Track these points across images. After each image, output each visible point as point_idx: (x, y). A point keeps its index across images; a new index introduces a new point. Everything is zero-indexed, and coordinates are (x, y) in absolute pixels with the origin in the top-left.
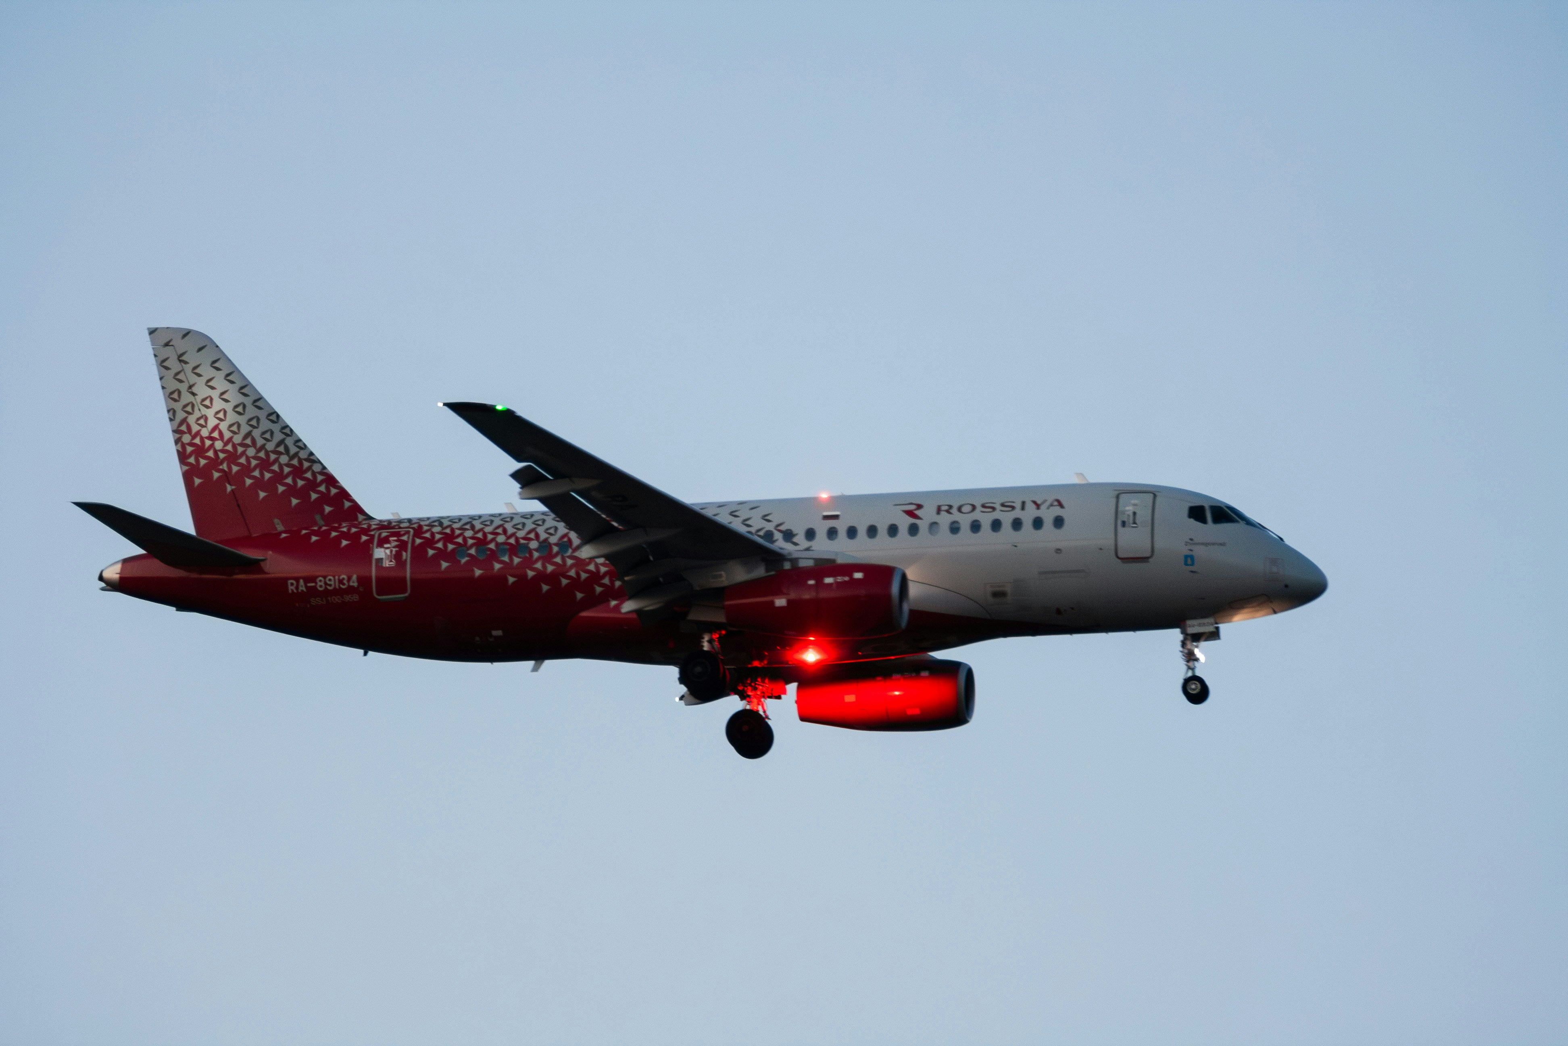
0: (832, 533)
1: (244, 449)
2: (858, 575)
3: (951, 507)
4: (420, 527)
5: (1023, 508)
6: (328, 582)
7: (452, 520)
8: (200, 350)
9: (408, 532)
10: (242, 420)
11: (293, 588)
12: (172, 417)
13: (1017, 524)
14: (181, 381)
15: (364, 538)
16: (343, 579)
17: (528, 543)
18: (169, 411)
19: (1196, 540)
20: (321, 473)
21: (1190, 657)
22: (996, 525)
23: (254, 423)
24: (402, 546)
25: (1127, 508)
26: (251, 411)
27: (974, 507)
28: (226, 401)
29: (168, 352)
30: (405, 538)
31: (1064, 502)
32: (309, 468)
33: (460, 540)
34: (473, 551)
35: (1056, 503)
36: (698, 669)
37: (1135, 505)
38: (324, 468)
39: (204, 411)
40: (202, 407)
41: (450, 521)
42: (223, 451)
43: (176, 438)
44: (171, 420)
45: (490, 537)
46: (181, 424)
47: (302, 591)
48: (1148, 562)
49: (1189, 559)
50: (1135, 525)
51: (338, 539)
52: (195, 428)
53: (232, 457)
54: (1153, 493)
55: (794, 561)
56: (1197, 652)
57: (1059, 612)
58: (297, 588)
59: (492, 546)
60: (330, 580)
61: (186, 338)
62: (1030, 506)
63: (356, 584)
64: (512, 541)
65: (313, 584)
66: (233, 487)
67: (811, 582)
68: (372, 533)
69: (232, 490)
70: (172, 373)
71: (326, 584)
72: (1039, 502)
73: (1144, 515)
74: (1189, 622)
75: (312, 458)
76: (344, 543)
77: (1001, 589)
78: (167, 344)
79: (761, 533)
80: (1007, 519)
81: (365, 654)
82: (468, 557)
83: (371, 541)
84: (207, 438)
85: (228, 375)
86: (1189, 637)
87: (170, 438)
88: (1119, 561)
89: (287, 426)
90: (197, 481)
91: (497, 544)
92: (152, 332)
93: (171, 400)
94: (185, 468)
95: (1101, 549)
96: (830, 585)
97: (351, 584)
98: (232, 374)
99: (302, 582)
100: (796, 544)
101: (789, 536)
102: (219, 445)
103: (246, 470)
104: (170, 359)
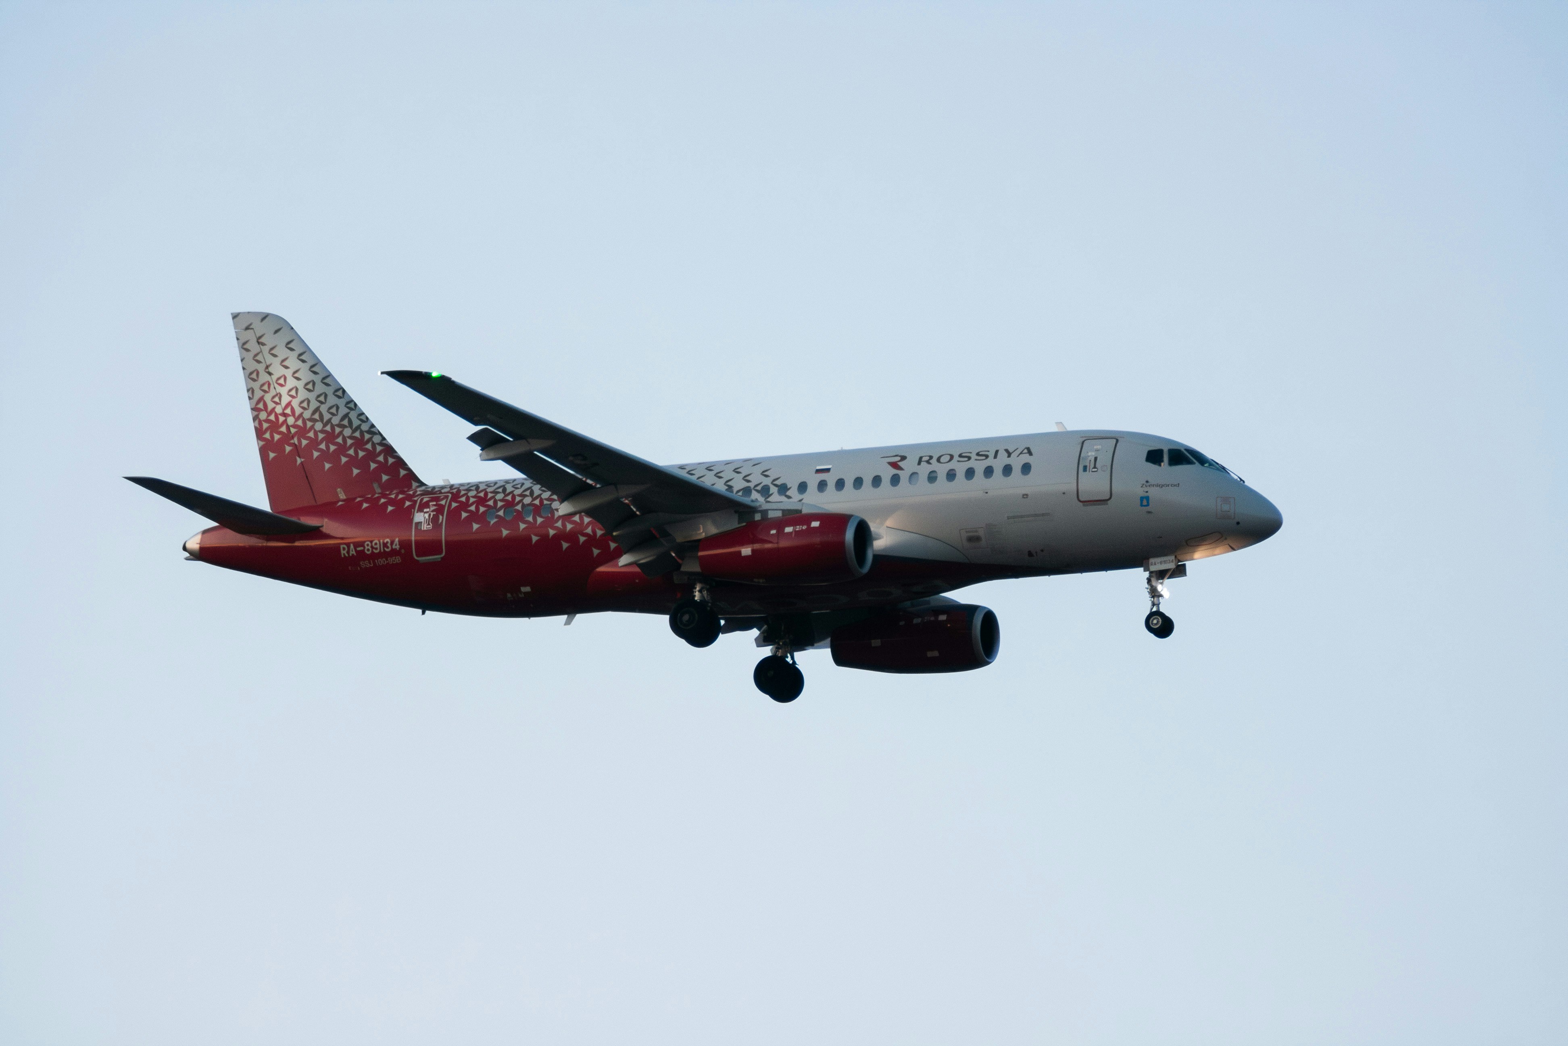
0: (822, 485)
1: (313, 423)
2: (815, 524)
3: (931, 457)
4: (459, 491)
5: (995, 457)
6: (375, 547)
7: (488, 485)
8: (276, 332)
9: (447, 497)
10: (312, 396)
11: (345, 552)
12: (251, 396)
13: (989, 472)
14: (259, 362)
15: (408, 503)
16: (387, 542)
17: (551, 504)
18: (248, 390)
19: (1152, 482)
20: (381, 444)
21: (1154, 594)
22: (970, 473)
23: (322, 398)
24: (440, 510)
25: (1090, 454)
26: (320, 388)
27: (952, 457)
28: (298, 379)
29: (250, 335)
30: (443, 502)
31: (1032, 451)
32: (370, 440)
33: (491, 503)
34: (501, 513)
35: (1026, 451)
36: (686, 617)
37: (1097, 450)
38: (384, 439)
39: (279, 389)
40: (276, 386)
41: (487, 485)
42: (294, 426)
43: (254, 415)
44: (250, 398)
45: (518, 499)
46: (258, 402)
47: (353, 555)
48: (1107, 504)
49: (1145, 500)
50: (1096, 470)
51: (385, 505)
52: (271, 406)
53: (302, 432)
54: (1115, 438)
55: (765, 513)
56: (1160, 588)
57: (1030, 554)
58: (348, 552)
59: (519, 507)
60: (376, 544)
61: (264, 322)
62: (1002, 455)
63: (398, 547)
64: (537, 502)
65: (362, 548)
66: (303, 460)
67: (773, 532)
68: (415, 499)
69: (302, 463)
70: (251, 354)
71: (372, 547)
72: (1011, 451)
73: (1104, 460)
74: (1152, 560)
75: (372, 430)
76: (390, 508)
77: (975, 534)
78: (247, 328)
79: (759, 488)
80: (979, 466)
81: (423, 613)
82: (496, 518)
83: (412, 506)
84: (280, 414)
85: (300, 355)
86: (1154, 575)
87: (249, 415)
88: (1081, 504)
89: (352, 401)
90: (272, 455)
91: (524, 506)
92: (235, 316)
93: (250, 381)
94: (262, 443)
95: (1064, 493)
96: (790, 533)
97: (394, 547)
98: (305, 354)
99: (352, 546)
100: (789, 497)
101: (783, 489)
102: (291, 421)
103: (314, 443)
104: (249, 342)
